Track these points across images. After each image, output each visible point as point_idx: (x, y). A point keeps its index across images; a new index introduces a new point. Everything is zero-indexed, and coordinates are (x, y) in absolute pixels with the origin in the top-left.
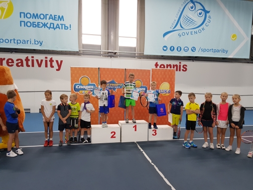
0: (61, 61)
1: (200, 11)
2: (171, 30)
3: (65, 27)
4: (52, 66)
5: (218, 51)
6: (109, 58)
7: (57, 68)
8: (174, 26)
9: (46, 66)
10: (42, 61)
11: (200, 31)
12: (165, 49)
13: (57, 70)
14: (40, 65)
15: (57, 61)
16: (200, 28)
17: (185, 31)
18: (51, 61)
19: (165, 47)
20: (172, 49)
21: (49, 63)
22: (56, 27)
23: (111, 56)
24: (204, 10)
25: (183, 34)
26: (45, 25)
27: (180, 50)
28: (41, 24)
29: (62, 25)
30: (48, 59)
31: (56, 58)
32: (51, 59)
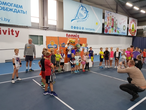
0: (19, 32)
1: (85, 11)
2: (74, 19)
3: (23, 12)
4: (13, 34)
7: (16, 35)
8: (75, 17)
9: (9, 34)
10: (6, 31)
13: (16, 36)
14: (5, 34)
15: (16, 31)
16: (85, 19)
17: (80, 20)
18: (12, 31)
20: (75, 28)
21: (11, 32)
22: (18, 12)
23: (46, 30)
24: (86, 11)
26: (11, 10)
28: (8, 9)
29: (21, 11)
30: (10, 30)
31: (15, 29)
32: (12, 30)
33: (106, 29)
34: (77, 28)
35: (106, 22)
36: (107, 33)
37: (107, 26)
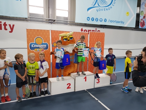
0: (13, 26)
2: (92, 6)
4: (6, 29)
5: (119, 22)
6: (50, 24)
7: (10, 30)
8: (94, 4)
9: (1, 29)
11: (109, 9)
12: (88, 19)
13: (10, 32)
15: (10, 25)
18: (5, 25)
19: (88, 18)
20: (93, 19)
21: (3, 27)
23: (51, 23)
25: (100, 10)
27: (98, 20)
30: (2, 23)
31: (8, 22)
32: (5, 23)
33: (142, 21)
34: (97, 20)
35: (142, 11)
36: (143, 28)
37: (144, 17)
